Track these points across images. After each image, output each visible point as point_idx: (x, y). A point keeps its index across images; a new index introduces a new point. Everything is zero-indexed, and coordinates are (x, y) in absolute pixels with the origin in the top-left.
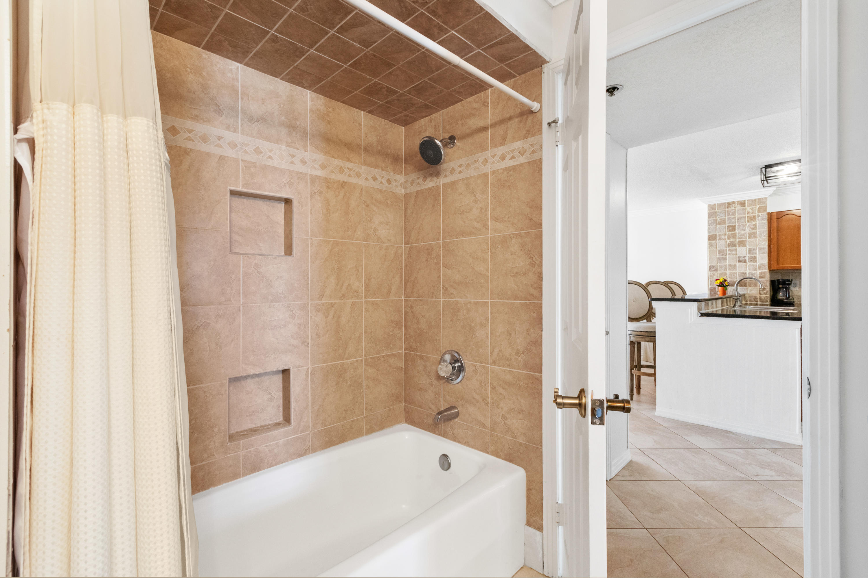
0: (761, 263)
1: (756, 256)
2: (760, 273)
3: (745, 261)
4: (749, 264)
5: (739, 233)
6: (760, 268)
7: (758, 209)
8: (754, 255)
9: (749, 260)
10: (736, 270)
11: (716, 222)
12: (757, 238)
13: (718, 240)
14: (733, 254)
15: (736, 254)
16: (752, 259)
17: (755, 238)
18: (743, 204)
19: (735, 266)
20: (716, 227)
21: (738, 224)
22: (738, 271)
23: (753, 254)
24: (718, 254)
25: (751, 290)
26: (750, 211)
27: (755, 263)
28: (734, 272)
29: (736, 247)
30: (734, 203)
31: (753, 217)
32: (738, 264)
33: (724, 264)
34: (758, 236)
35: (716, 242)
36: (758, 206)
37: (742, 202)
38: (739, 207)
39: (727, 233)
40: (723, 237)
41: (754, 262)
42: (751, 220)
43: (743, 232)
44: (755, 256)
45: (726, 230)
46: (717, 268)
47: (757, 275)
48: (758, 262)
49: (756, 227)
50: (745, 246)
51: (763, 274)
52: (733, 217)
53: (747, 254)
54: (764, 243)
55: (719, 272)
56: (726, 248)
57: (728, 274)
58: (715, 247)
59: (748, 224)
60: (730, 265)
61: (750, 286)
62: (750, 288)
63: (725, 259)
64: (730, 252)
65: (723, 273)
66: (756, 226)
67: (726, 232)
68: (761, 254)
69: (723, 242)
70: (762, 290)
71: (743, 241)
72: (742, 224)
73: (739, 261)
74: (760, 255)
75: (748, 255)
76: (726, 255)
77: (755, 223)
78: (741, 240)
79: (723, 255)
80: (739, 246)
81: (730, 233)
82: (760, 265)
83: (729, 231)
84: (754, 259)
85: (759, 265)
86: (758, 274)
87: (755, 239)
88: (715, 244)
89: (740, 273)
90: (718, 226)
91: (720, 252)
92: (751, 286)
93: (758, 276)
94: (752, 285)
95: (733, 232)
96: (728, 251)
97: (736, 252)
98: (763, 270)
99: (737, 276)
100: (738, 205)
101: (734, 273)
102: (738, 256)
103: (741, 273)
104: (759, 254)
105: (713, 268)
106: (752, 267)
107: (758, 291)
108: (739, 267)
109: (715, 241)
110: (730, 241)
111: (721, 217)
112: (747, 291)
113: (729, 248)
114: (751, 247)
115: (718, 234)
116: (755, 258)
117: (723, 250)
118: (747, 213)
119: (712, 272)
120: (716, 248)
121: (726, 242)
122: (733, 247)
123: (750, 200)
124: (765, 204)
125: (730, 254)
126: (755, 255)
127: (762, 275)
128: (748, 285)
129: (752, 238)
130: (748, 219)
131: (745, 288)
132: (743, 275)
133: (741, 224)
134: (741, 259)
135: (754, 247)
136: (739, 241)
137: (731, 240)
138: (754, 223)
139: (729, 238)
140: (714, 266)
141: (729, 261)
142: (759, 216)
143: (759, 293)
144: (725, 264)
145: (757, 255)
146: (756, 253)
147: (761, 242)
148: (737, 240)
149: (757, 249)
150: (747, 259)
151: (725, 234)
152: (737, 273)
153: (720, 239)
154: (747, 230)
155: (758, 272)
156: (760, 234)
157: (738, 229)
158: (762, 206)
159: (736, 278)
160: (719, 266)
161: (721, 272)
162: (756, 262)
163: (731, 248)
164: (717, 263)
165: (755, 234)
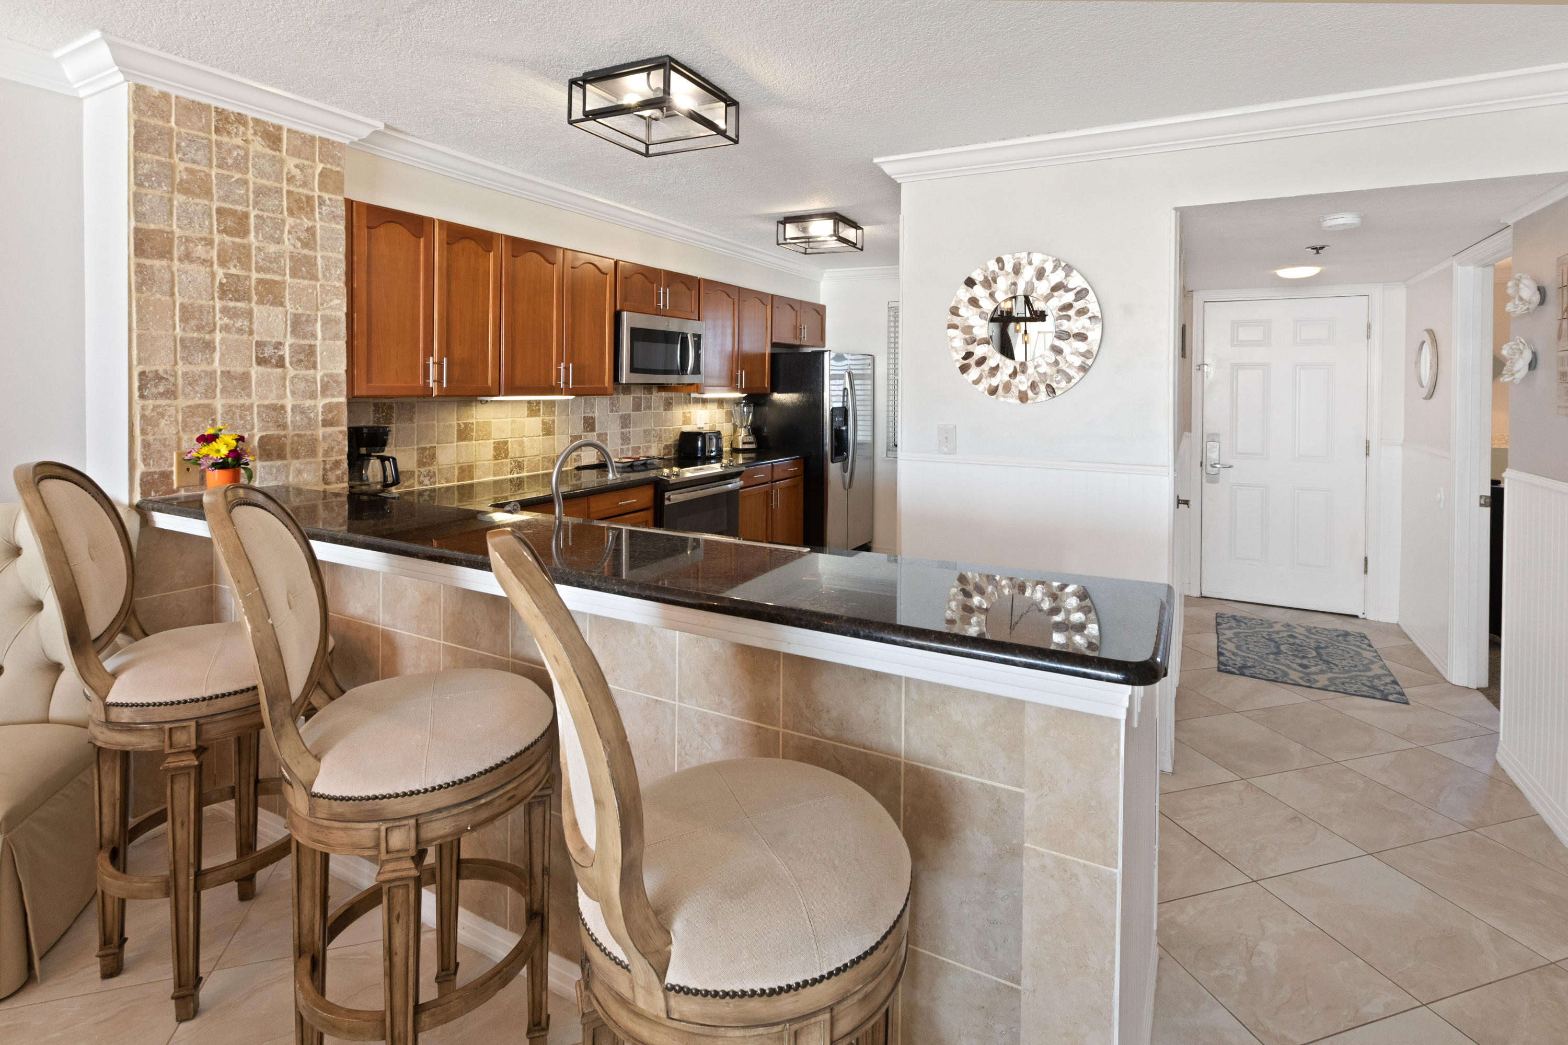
0: (329, 371)
1: (315, 346)
2: (324, 406)
3: (281, 363)
4: (291, 371)
5: (259, 249)
6: (326, 389)
7: (321, 175)
8: (307, 342)
9: (294, 359)
10: (249, 395)
11: (173, 178)
12: (317, 280)
13: (180, 260)
14: (240, 331)
15: (251, 333)
16: (302, 357)
17: (311, 279)
18: (272, 136)
19: (246, 376)
20: (170, 200)
21: (256, 212)
22: (255, 400)
23: (304, 337)
24: (181, 320)
25: (299, 472)
26: (296, 172)
27: (312, 371)
28: (241, 401)
29: (250, 301)
30: (241, 119)
31: (304, 199)
32: (255, 371)
33: (204, 367)
34: (320, 275)
35: (169, 267)
36: (320, 167)
37: (271, 129)
38: (258, 145)
39: (217, 238)
40: (200, 251)
41: (307, 368)
42: (301, 209)
43: (272, 248)
44: (310, 346)
45: (211, 224)
46: (175, 385)
47: (317, 415)
48: (319, 366)
49: (315, 241)
50: (282, 304)
51: (334, 412)
52: (237, 176)
53: (285, 336)
54: (337, 301)
55: (182, 402)
56: (213, 299)
57: (220, 410)
58: (166, 287)
59: (290, 221)
60: (226, 374)
61: (296, 455)
62: (295, 464)
63: (209, 346)
64: (226, 320)
65: (198, 406)
66: (314, 235)
67: (211, 232)
68: (330, 339)
69: (198, 272)
70: (331, 469)
71: (276, 282)
72: (271, 215)
73: (261, 361)
74: (327, 342)
75: (289, 341)
76: (213, 331)
77: (310, 224)
78: (268, 277)
79: (199, 328)
80: (261, 302)
81: (227, 239)
82: (326, 379)
83: (225, 231)
84: (306, 357)
85: (322, 381)
86: (320, 410)
87: (313, 283)
88: (167, 276)
89: (264, 406)
90: (179, 199)
91: (187, 313)
92: (298, 458)
93: (320, 418)
94: (303, 452)
95: (238, 240)
96: (218, 315)
97: (251, 322)
98: (333, 396)
99: (252, 418)
100: (255, 134)
101: (243, 405)
102: (257, 338)
103: (267, 407)
104: (324, 339)
105: (156, 386)
106: (302, 386)
107: (321, 472)
108: (259, 384)
109: (164, 263)
110: (227, 276)
111: (194, 162)
112: (287, 477)
113: (224, 303)
114: (300, 311)
115: (178, 232)
116: (311, 351)
117: (201, 306)
118: (288, 180)
119: (150, 403)
120: (172, 294)
121: (213, 275)
122: (237, 300)
123: (296, 132)
124: (339, 165)
125: (226, 328)
126: (313, 343)
127: (330, 416)
128: (288, 456)
129: (304, 278)
130: (288, 203)
131: (279, 463)
132: (274, 414)
133: (265, 215)
134: (268, 352)
135: (308, 312)
136: (260, 282)
137: (233, 271)
138: (307, 223)
139: (223, 263)
140: (161, 372)
141: (222, 355)
142: (322, 202)
143: (324, 479)
144: (209, 368)
145: (318, 343)
146: (314, 336)
147: (328, 298)
148: (255, 275)
149: (316, 320)
150: (286, 352)
151: (209, 243)
152: (252, 405)
153: (187, 257)
154: (287, 242)
155: (321, 402)
156: (327, 268)
157: (257, 232)
158: (331, 170)
159: (248, 427)
160: (185, 374)
161: (189, 403)
162: (315, 367)
163: (231, 304)
164: (176, 363)
165: (310, 262)
